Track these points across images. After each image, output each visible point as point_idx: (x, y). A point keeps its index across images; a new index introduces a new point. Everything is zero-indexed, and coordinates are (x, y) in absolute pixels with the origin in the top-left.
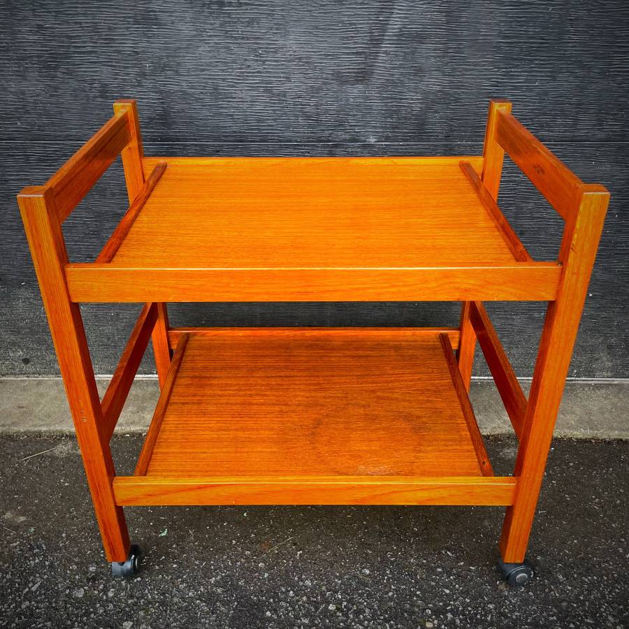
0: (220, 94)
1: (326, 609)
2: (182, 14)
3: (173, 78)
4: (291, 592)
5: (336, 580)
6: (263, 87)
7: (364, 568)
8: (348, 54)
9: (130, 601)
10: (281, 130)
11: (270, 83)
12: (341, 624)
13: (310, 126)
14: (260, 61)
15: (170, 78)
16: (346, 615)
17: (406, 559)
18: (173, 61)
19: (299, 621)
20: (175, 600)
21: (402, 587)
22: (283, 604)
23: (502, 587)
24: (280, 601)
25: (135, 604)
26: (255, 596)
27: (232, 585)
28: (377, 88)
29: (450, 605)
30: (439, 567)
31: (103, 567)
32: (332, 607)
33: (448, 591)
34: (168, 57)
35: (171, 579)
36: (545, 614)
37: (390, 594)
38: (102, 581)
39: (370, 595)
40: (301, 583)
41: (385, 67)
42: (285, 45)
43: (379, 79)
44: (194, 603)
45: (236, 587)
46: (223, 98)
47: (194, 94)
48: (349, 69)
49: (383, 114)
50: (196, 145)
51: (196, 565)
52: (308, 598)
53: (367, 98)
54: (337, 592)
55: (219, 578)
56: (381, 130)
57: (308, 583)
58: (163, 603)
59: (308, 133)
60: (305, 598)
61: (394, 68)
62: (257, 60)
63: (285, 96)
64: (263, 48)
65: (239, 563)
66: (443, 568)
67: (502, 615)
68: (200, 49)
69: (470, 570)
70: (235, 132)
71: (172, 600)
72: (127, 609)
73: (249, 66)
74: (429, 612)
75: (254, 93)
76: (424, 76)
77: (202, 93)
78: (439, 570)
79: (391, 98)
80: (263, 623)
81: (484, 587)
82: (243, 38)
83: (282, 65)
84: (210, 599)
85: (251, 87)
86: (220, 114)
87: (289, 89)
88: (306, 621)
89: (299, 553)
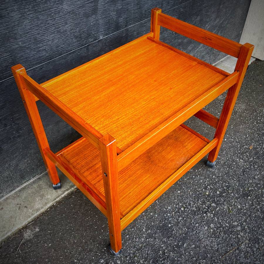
0: (38, 41)
1: (182, 211)
2: (12, 8)
3: (14, 42)
4: (168, 214)
5: (175, 201)
6: (57, 31)
7: (177, 191)
8: (88, 3)
9: (128, 259)
10: (67, 48)
11: (59, 28)
12: (189, 211)
13: (78, 41)
14: (53, 19)
15: (12, 43)
16: (188, 208)
17: (183, 180)
18: (12, 33)
19: (179, 220)
20: (140, 245)
21: (191, 189)
22: (170, 219)
23: (211, 170)
24: (168, 219)
25: (130, 258)
26: (161, 224)
27: (151, 227)
28: (100, 14)
29: (206, 184)
30: (193, 176)
31: (105, 258)
32: (182, 209)
33: (201, 181)
34: (9, 32)
35: (131, 241)
36: (225, 169)
37: (191, 193)
38: (111, 262)
39: (187, 198)
40: (168, 210)
41: (102, 5)
42: (63, 8)
43: (100, 11)
44: (147, 241)
45: (153, 226)
46: (40, 43)
47: (25, 46)
48: (89, 10)
49: (104, 25)
50: (31, 70)
51: (134, 230)
52: (174, 212)
53: (97, 20)
54: (179, 204)
55: (145, 228)
56: (104, 32)
57: (169, 208)
58: (138, 250)
59: (78, 44)
60: (173, 213)
61: (105, 4)
62: (52, 19)
63: (66, 32)
64: (53, 12)
65: (145, 219)
66: (194, 175)
67: (218, 177)
68: (24, 23)
69: (200, 171)
70: (48, 56)
71: (139, 247)
72: (130, 261)
73: (49, 23)
74: (203, 190)
75: (53, 35)
76: (116, 4)
77: (29, 44)
78: (194, 177)
79: (105, 17)
80: (171, 229)
81: (207, 173)
82: (44, 11)
83: (63, 17)
84: (150, 236)
85: (51, 33)
86: (40, 51)
87: (67, 28)
88: (181, 218)
89: (157, 201)
